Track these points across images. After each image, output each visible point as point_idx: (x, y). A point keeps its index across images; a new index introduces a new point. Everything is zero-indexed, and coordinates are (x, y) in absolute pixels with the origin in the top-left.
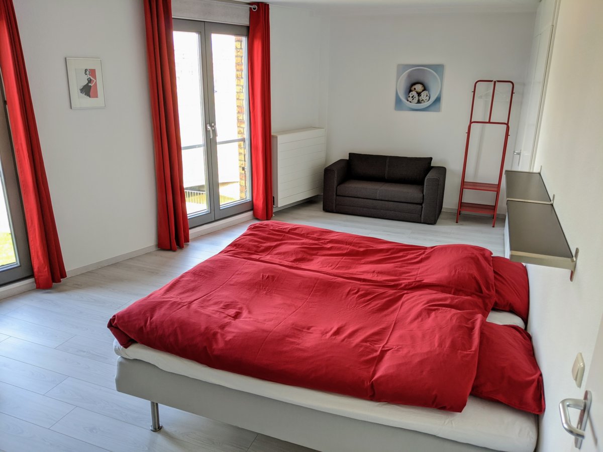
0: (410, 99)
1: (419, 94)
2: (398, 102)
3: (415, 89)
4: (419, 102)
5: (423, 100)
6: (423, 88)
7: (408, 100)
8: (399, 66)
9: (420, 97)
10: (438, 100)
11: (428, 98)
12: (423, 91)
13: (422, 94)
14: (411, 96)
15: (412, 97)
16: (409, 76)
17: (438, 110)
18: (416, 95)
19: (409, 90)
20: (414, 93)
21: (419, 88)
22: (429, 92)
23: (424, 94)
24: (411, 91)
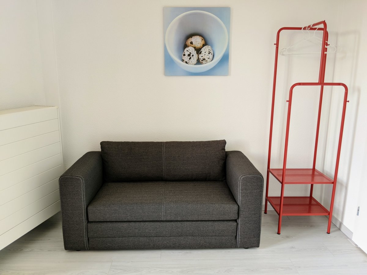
0: (186, 58)
1: (198, 51)
2: (169, 63)
3: (191, 43)
4: (199, 62)
5: (204, 59)
6: (203, 42)
7: (183, 60)
8: (165, 9)
9: (200, 56)
10: (225, 58)
11: (211, 56)
12: (204, 45)
13: (203, 50)
14: (187, 53)
15: (189, 55)
16: (182, 23)
17: (226, 73)
18: (194, 52)
19: (182, 46)
20: (191, 49)
21: (197, 41)
22: (212, 47)
23: (205, 50)
24: (186, 46)
